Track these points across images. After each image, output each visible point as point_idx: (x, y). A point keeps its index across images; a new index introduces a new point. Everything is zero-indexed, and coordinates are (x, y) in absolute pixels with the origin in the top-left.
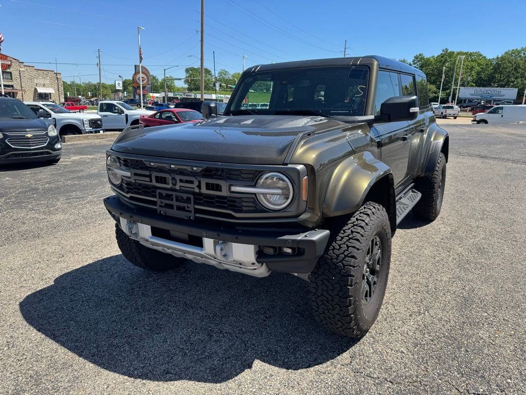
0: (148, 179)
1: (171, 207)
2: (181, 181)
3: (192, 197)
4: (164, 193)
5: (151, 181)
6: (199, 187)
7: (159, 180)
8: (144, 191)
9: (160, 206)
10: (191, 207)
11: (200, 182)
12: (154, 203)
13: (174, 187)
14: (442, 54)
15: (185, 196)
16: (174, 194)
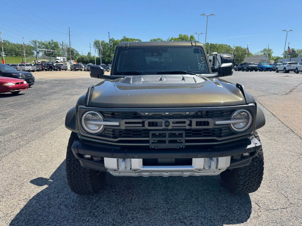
0: (141, 125)
1: (164, 142)
2: (173, 123)
3: (184, 132)
4: (157, 133)
5: (143, 126)
6: (190, 125)
7: (150, 124)
8: (133, 135)
9: (152, 143)
10: (183, 139)
11: (191, 122)
12: (148, 142)
13: (167, 128)
14: (123, 39)
15: (177, 133)
16: (167, 133)
